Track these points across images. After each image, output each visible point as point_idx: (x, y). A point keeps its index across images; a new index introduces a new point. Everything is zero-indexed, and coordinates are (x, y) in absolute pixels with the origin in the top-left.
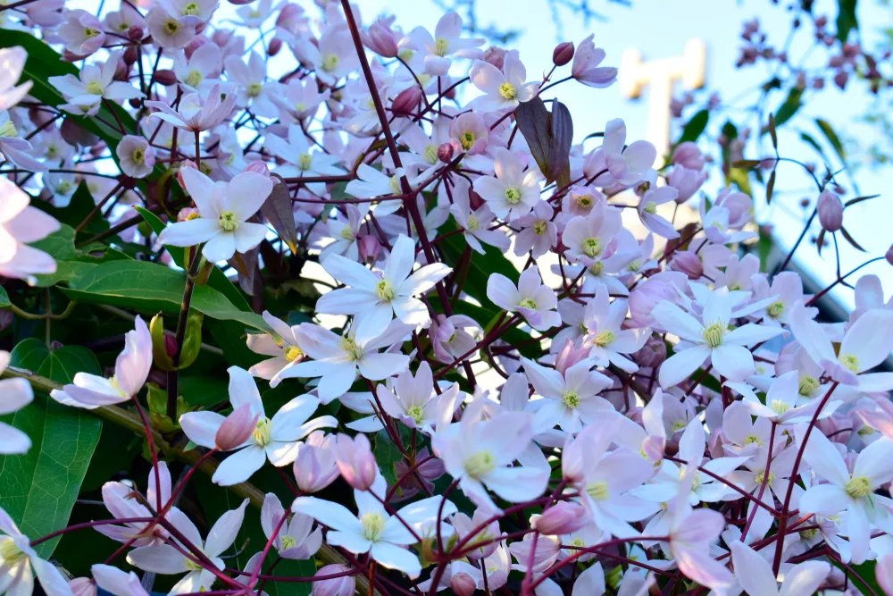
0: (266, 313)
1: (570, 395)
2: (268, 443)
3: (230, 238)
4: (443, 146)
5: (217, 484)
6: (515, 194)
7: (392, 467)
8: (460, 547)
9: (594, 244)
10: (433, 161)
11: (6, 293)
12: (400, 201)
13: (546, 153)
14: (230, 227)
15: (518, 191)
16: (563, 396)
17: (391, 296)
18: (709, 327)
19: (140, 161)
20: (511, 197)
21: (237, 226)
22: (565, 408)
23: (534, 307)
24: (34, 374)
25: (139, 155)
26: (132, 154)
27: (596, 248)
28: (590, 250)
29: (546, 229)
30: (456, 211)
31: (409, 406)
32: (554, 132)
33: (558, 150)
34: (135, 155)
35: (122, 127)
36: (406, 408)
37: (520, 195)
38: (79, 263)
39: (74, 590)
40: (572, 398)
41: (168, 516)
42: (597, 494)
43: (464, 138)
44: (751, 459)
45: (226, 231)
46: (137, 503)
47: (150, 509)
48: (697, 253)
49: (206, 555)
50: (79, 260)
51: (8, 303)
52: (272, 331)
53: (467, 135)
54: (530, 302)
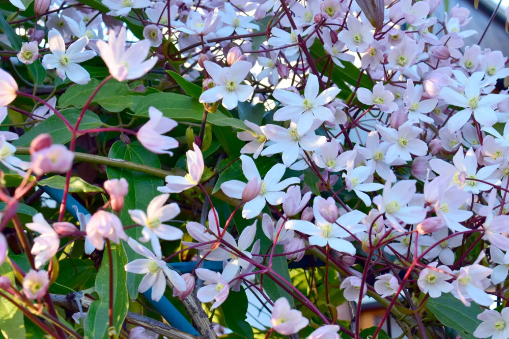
0: (246, 121)
1: (402, 140)
2: (265, 192)
3: (233, 94)
4: (317, 15)
5: (245, 219)
6: (359, 38)
7: (315, 186)
8: (379, 242)
9: (404, 59)
10: (309, 20)
11: (99, 118)
12: (298, 46)
13: (373, 15)
14: (233, 88)
15: (360, 36)
16: (398, 141)
17: (310, 107)
18: (471, 99)
19: (155, 37)
20: (357, 40)
21: (236, 88)
22: (400, 147)
23: (382, 101)
24: (125, 161)
25: (154, 34)
26: (150, 33)
27: (405, 61)
28: (401, 62)
29: (376, 52)
30: (327, 48)
31: (328, 161)
32: (376, 4)
33: (379, 12)
34: (152, 34)
35: (140, 18)
36: (326, 162)
37: (361, 37)
38: (133, 96)
39: (185, 279)
40: (404, 142)
41: (224, 238)
42: (445, 210)
43: (328, 10)
44: (501, 165)
45: (230, 90)
46: (209, 234)
47: (216, 236)
48: (445, 45)
49: (239, 250)
50: (132, 94)
51: (102, 123)
52: (249, 129)
53: (329, 9)
54: (380, 99)
